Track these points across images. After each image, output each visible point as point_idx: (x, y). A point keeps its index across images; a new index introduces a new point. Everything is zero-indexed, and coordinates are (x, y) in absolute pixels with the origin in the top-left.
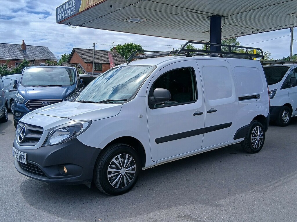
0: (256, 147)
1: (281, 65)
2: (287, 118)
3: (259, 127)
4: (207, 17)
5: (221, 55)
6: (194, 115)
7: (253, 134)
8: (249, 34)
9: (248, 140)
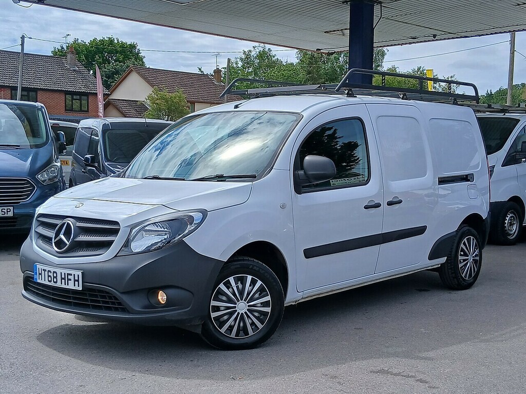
0: (467, 277)
1: (500, 115)
2: (514, 227)
3: (472, 237)
4: (343, 2)
5: (404, 95)
6: (366, 207)
7: (462, 250)
8: (425, 41)
9: (452, 262)
